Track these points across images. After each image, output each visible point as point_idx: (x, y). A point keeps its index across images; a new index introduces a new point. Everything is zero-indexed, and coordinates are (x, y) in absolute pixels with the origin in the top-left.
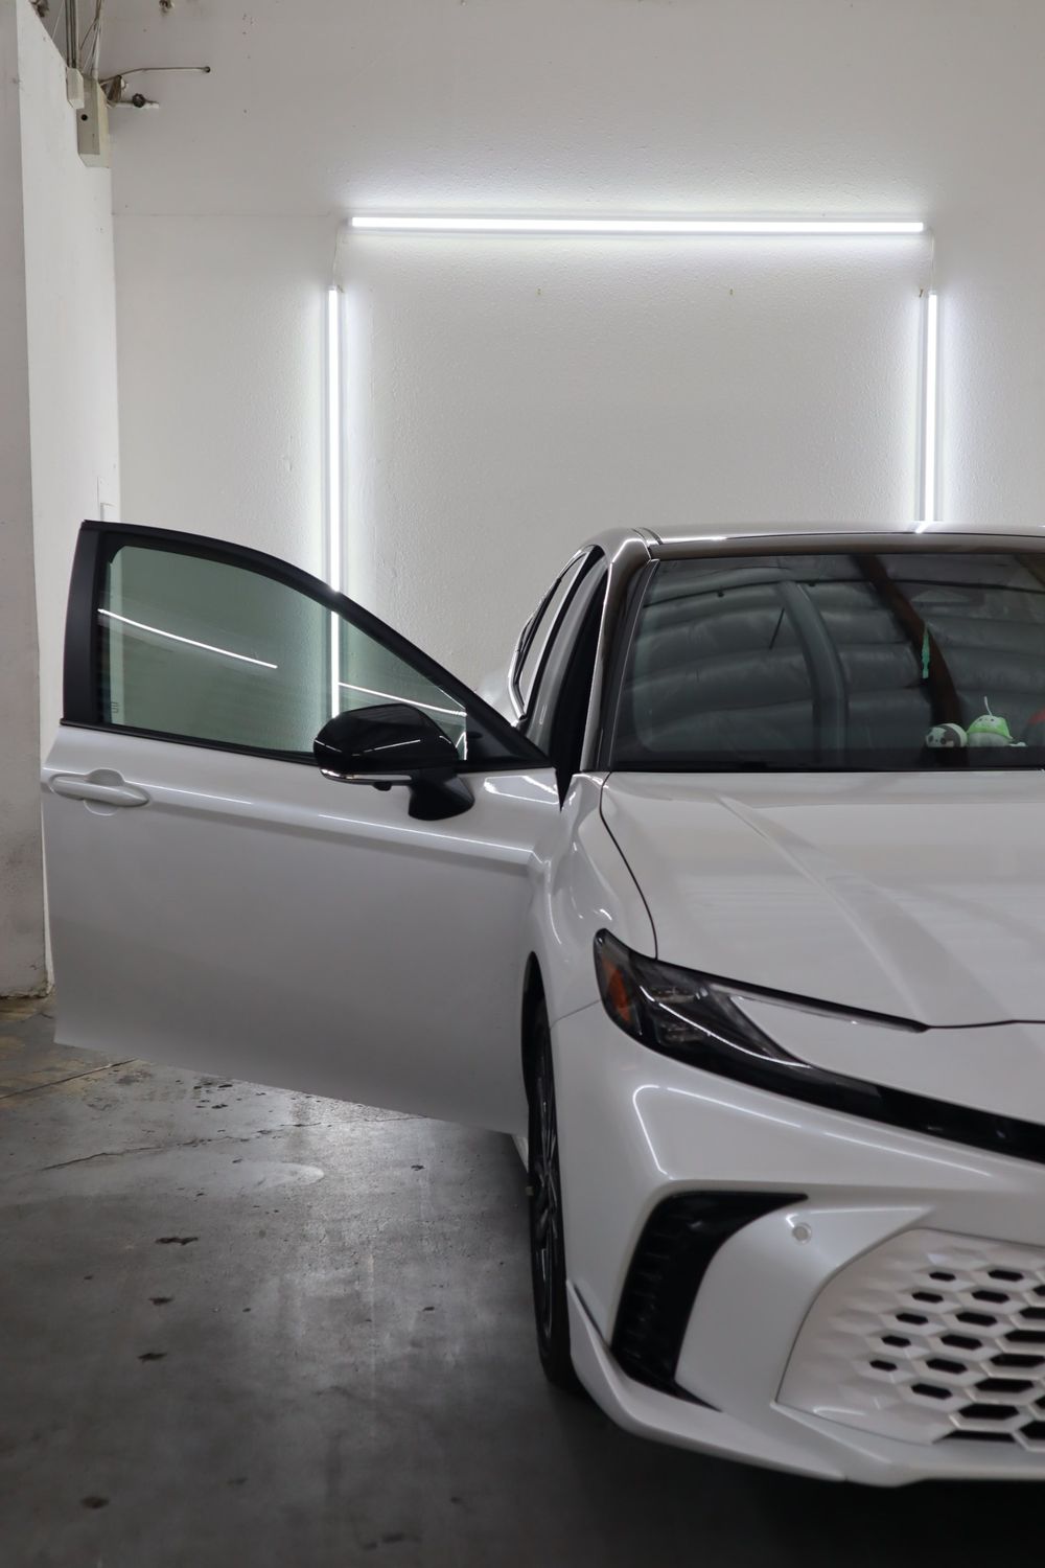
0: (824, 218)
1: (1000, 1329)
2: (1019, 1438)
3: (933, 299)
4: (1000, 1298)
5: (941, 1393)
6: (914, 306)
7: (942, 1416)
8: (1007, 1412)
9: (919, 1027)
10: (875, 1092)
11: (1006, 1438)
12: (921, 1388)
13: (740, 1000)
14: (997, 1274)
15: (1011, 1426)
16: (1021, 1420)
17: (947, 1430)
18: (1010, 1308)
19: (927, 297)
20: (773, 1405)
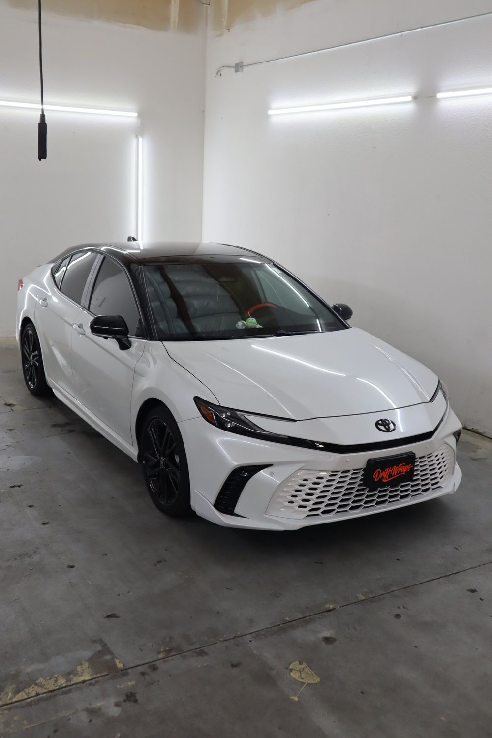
0: (104, 108)
1: (319, 490)
2: (321, 514)
3: (140, 139)
4: (318, 483)
5: (305, 507)
6: (134, 141)
7: (305, 512)
8: (319, 509)
9: (295, 421)
10: (286, 437)
11: (318, 515)
12: (300, 507)
13: (246, 416)
14: (318, 478)
15: (319, 512)
16: (321, 510)
17: (307, 515)
18: (321, 486)
19: (138, 138)
20: (264, 515)
